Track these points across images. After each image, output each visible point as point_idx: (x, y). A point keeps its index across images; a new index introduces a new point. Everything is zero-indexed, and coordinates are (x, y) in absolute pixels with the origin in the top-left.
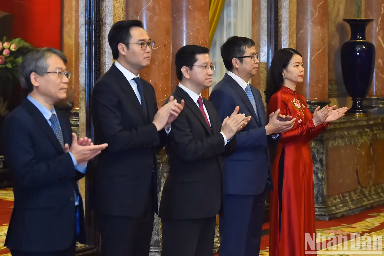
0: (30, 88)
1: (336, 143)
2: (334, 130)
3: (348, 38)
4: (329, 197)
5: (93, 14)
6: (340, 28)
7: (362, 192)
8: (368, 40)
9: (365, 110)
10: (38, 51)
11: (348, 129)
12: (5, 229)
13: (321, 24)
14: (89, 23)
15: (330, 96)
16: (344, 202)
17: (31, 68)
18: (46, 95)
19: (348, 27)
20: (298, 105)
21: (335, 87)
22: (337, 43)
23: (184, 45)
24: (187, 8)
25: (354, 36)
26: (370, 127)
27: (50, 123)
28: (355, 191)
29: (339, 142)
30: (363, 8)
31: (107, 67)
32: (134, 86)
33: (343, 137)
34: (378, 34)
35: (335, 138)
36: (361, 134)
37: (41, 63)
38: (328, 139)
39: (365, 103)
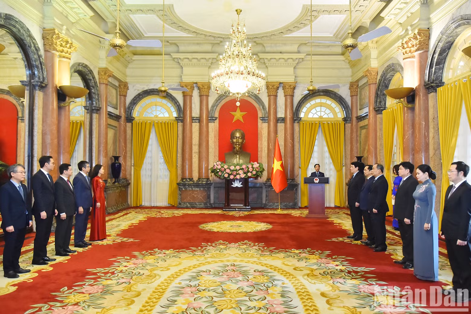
0: (11, 177)
1: (110, 192)
2: (109, 188)
3: (113, 161)
4: (107, 207)
5: (30, 154)
6: (111, 158)
7: (118, 206)
8: (119, 162)
9: (118, 182)
10: (14, 165)
11: (113, 188)
12: (1, 222)
13: (105, 157)
14: (29, 156)
15: (108, 178)
16: (112, 209)
17: (12, 170)
18: (16, 179)
19: (113, 158)
20: (101, 181)
21: (109, 175)
22: (110, 163)
23: (62, 164)
24: (63, 152)
25: (115, 161)
26: (120, 187)
27: (18, 188)
28: (115, 205)
29: (111, 192)
30: (118, 153)
31: (35, 171)
32: (47, 176)
33: (112, 190)
34: (122, 160)
35: (109, 190)
36: (117, 189)
37: (16, 169)
38: (107, 191)
39: (118, 180)
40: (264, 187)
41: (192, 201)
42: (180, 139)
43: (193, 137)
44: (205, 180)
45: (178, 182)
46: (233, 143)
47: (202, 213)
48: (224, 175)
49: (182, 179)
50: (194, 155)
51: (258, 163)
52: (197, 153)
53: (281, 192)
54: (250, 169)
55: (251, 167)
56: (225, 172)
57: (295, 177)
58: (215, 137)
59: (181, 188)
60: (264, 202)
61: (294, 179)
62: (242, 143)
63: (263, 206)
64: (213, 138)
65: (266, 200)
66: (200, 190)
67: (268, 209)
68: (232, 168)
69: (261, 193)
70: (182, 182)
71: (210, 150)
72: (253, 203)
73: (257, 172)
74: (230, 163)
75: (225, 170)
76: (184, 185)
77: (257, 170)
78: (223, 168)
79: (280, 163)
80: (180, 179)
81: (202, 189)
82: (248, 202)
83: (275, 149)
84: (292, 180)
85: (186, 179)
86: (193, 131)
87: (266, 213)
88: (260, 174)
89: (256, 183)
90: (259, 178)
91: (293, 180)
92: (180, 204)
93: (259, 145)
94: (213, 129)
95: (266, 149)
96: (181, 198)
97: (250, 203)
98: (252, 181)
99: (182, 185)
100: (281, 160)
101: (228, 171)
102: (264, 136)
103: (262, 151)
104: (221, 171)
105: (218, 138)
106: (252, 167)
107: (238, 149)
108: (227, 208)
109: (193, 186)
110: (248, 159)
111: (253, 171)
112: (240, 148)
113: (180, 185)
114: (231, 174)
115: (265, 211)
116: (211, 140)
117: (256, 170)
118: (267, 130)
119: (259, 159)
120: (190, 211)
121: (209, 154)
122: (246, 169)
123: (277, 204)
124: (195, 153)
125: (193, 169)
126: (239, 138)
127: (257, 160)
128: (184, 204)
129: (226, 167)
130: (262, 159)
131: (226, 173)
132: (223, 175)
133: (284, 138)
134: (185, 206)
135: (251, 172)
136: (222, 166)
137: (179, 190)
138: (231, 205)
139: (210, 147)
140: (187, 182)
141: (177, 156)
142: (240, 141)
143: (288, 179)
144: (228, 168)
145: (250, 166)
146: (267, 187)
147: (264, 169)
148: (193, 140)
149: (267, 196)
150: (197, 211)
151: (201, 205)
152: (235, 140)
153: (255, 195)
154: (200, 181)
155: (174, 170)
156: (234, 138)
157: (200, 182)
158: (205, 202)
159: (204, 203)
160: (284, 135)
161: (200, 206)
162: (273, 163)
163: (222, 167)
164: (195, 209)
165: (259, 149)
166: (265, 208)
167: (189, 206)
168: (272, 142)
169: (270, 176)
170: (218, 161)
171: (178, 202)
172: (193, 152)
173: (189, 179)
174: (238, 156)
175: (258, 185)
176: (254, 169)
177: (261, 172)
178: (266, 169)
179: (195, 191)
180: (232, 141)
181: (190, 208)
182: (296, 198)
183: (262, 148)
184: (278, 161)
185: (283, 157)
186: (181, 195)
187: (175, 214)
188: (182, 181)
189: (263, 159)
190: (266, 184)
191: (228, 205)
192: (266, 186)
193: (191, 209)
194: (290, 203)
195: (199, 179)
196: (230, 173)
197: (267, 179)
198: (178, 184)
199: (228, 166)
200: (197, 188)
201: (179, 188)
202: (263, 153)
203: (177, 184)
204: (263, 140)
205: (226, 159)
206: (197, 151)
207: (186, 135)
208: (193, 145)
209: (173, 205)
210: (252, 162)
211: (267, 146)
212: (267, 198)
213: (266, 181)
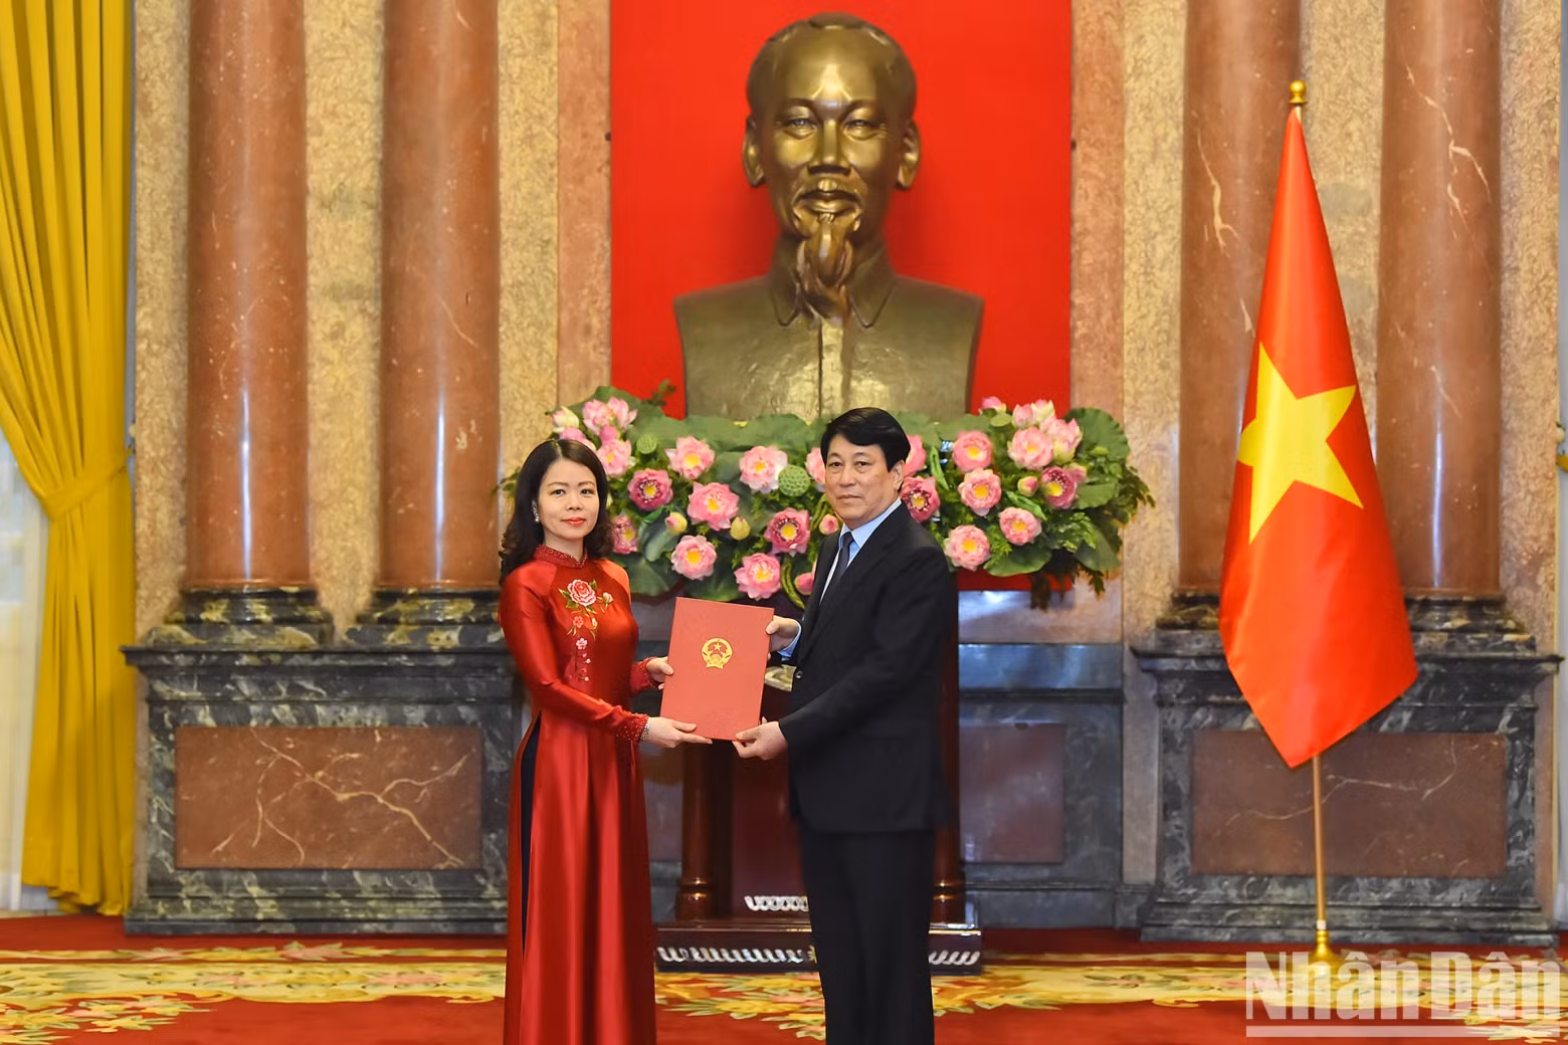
40: (1140, 692)
41: (302, 858)
42: (157, 134)
43: (312, 110)
44: (452, 611)
45: (141, 629)
46: (778, 174)
47: (418, 990)
48: (663, 560)
49: (192, 599)
50: (322, 315)
51: (1065, 414)
52: (356, 293)
53: (1340, 753)
54: (978, 488)
55: (981, 456)
56: (678, 521)
57: (1507, 578)
58: (571, 106)
59: (177, 704)
60: (1140, 864)
61: (1498, 603)
62: (880, 178)
63: (1127, 916)
64: (552, 117)
65: (1167, 847)
66: (397, 723)
67: (1181, 949)
68: (767, 468)
69: (1109, 766)
70: (187, 638)
71: (513, 264)
72: (1007, 873)
73: (1055, 516)
74: (735, 412)
75: (682, 489)
76: (215, 669)
77: (1056, 490)
78: (664, 479)
79: (1326, 408)
80: (168, 595)
81: (416, 715)
82: (957, 867)
83: (1268, 246)
84: (1476, 608)
85: (235, 598)
86: (312, 41)
87: (1162, 995)
88: (1093, 537)
89: (1048, 651)
90: (1082, 588)
91: (1486, 607)
92: (162, 887)
93: (1081, 208)
94: (543, 16)
95: (1167, 248)
96: (174, 824)
97: (972, 875)
98: (999, 618)
99: (189, 674)
100: (1341, 372)
101: (715, 504)
102: (1137, 90)
103: (1114, 273)
104: (638, 509)
105: (599, 119)
106: (1002, 465)
107: (839, 251)
108: (701, 941)
109: (320, 675)
110: (950, 372)
111: (1004, 502)
112: (852, 236)
113: (166, 673)
114: (748, 544)
115: (1151, 975)
116: (529, 139)
117: (1038, 494)
118: (1181, 25)
119: (1085, 364)
120: (279, 972)
121: (506, 303)
122: (928, 484)
123: (1290, 894)
124: (335, 293)
125: (321, 483)
126: (844, 116)
127: (1054, 384)
128: (217, 886)
129: (689, 455)
130: (1116, 363)
131: (692, 530)
132: (652, 553)
133: (1377, 113)
134: (222, 910)
135: (981, 523)
136: (648, 444)
137: (156, 726)
138: (757, 903)
139: (506, 233)
140: (242, 637)
141: (126, 336)
142: (862, 151)
143: (1426, 605)
144: (711, 475)
145: (972, 451)
146: (1174, 688)
147: (1132, 490)
148: (313, 142)
149: (1171, 799)
150: (358, 970)
151: (406, 896)
152: (795, 150)
153: (1037, 785)
154: (391, 622)
155: (92, 488)
156: (788, 123)
157: (394, 638)
158: (453, 861)
159: (442, 878)
160: (1377, 86)
161: (403, 910)
162: (1250, 414)
163: (646, 460)
164: (334, 949)
165: (1087, 257)
166: (1150, 933)
167: (266, 908)
168: (1241, 161)
169: (1212, 563)
170: (600, 395)
171: (143, 870)
172: (317, 278)
173: (272, 596)
174: (831, 333)
175: (1071, 675)
176: (1025, 484)
177: (1104, 517)
178: (1162, 476)
179: (333, 733)
180: (769, 156)
181: (281, 940)
182: (1518, 829)
183: (1117, 233)
184: (1301, 387)
185: (1371, 339)
186: (170, 780)
187: (97, 1010)
188: (192, 623)
189: (1127, 373)
190: (1166, 664)
191: (722, 905)
192: (1162, 677)
193: (295, 949)
194: (1444, 882)
195: (385, 596)
196: (740, 529)
197: (1180, 600)
198: (144, 658)
199: (721, 447)
200: (366, 700)
201: (154, 700)
202: (1130, 300)
203: (131, 654)
204: (1131, 148)
205: (695, 369)
206: (362, 270)
207: (234, 86)
208: (312, 209)
209: (88, 898)
210: (993, 403)
211: (1175, 220)
212: (1177, 820)
213: (1163, 625)
